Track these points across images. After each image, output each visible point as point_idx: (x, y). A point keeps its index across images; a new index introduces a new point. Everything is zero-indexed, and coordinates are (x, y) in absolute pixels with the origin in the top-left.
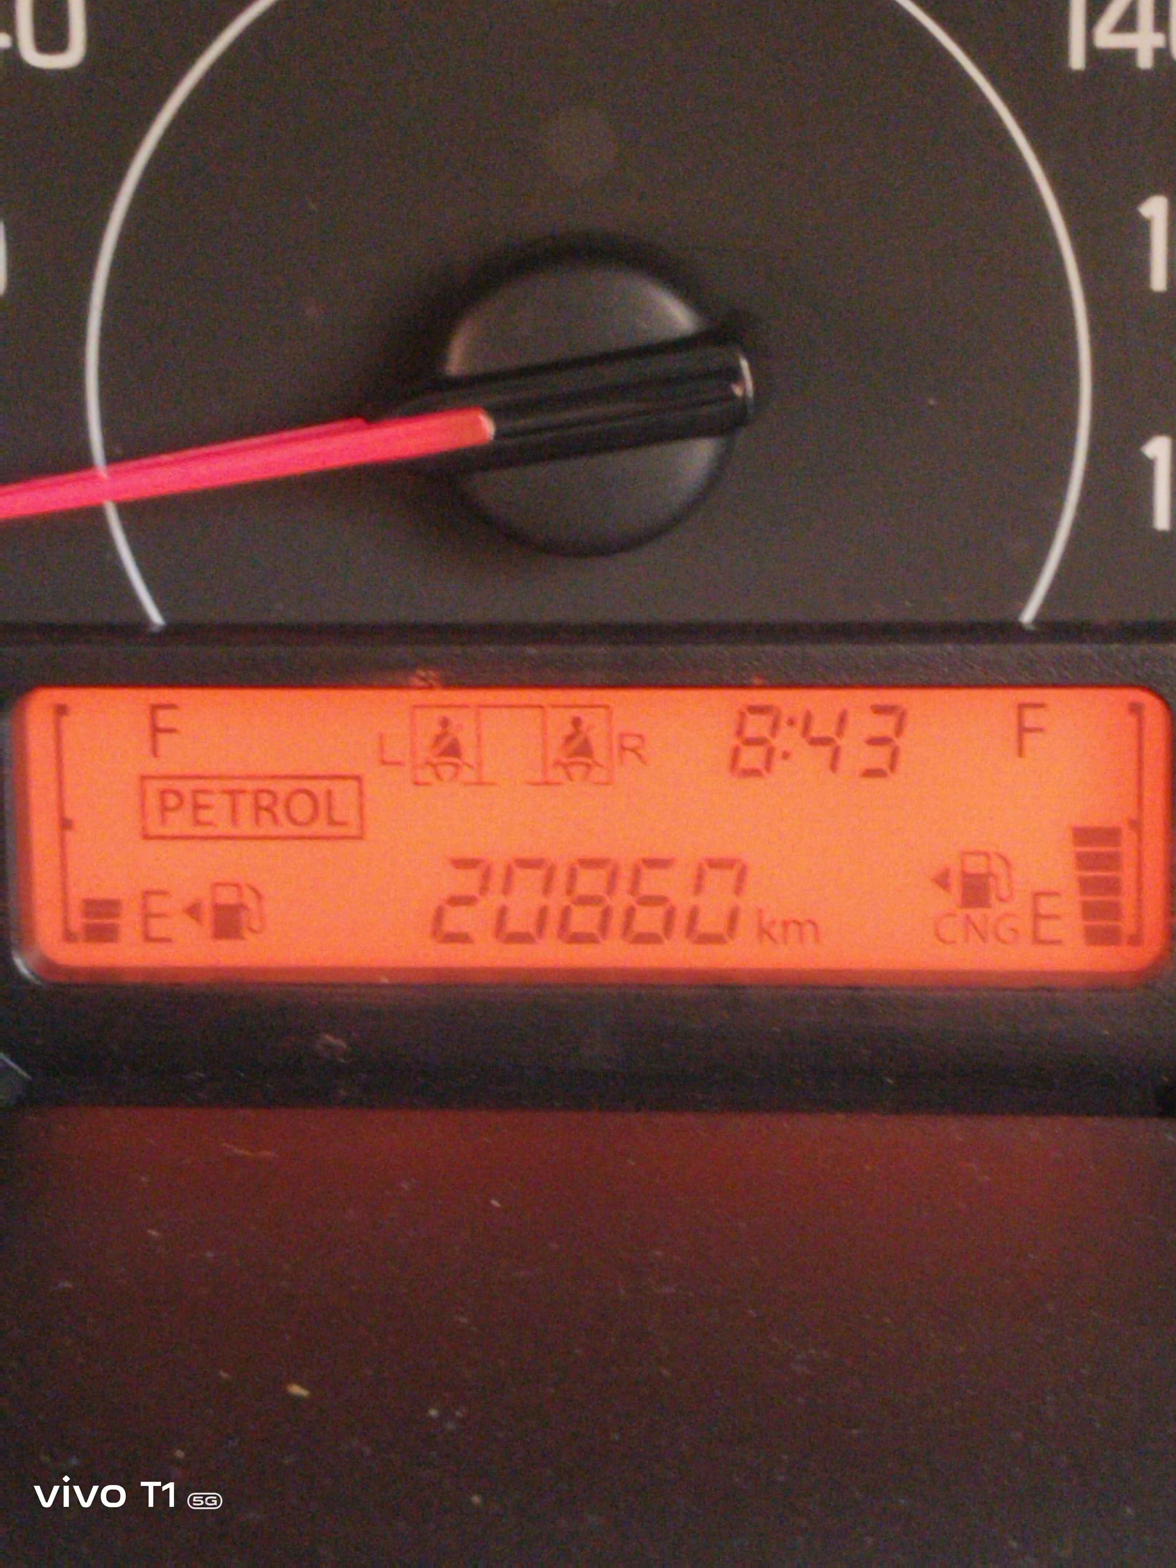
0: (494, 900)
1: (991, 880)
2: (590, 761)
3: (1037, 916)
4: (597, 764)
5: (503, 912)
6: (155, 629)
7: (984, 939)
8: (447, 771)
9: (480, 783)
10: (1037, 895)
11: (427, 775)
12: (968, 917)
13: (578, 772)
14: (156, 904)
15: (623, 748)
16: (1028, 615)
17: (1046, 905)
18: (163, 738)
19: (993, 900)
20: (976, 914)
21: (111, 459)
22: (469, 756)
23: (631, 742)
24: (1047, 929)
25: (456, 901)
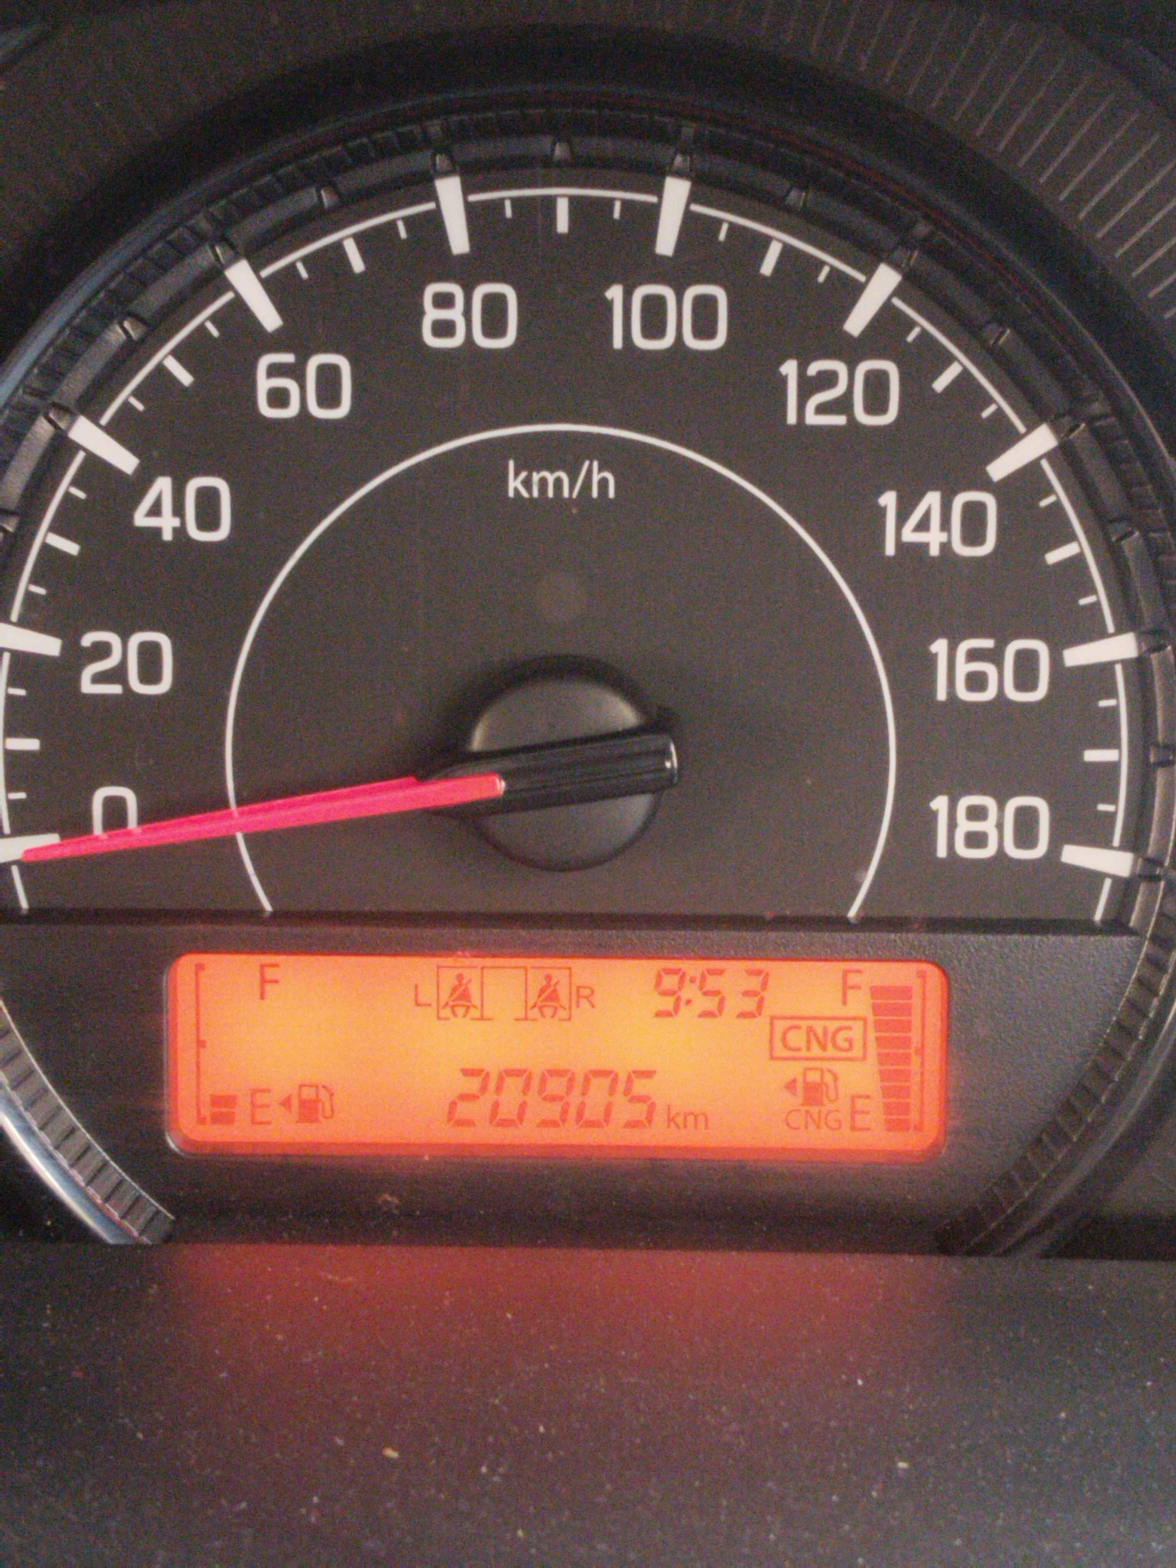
0: (490, 1097)
1: (824, 1088)
2: (555, 1004)
3: (854, 1112)
4: (561, 1006)
5: (496, 1105)
6: (267, 915)
7: (819, 1127)
8: (460, 1011)
9: (482, 1018)
10: (854, 1098)
11: (446, 1012)
12: (807, 1112)
13: (548, 1011)
14: (260, 1098)
15: (579, 996)
16: (852, 913)
17: (860, 1104)
18: (268, 987)
19: (825, 1101)
20: (814, 1110)
21: (240, 802)
22: (475, 999)
23: (585, 992)
24: (860, 1121)
25: (463, 1097)
